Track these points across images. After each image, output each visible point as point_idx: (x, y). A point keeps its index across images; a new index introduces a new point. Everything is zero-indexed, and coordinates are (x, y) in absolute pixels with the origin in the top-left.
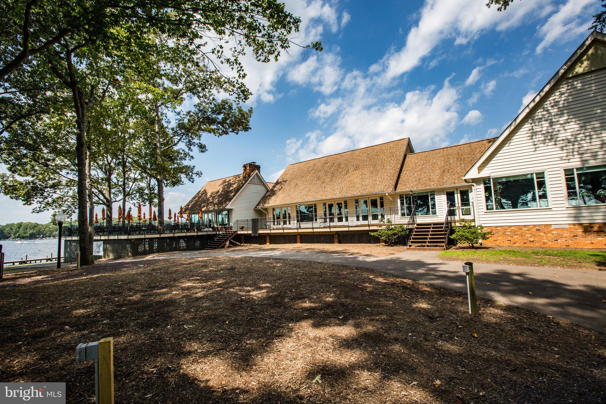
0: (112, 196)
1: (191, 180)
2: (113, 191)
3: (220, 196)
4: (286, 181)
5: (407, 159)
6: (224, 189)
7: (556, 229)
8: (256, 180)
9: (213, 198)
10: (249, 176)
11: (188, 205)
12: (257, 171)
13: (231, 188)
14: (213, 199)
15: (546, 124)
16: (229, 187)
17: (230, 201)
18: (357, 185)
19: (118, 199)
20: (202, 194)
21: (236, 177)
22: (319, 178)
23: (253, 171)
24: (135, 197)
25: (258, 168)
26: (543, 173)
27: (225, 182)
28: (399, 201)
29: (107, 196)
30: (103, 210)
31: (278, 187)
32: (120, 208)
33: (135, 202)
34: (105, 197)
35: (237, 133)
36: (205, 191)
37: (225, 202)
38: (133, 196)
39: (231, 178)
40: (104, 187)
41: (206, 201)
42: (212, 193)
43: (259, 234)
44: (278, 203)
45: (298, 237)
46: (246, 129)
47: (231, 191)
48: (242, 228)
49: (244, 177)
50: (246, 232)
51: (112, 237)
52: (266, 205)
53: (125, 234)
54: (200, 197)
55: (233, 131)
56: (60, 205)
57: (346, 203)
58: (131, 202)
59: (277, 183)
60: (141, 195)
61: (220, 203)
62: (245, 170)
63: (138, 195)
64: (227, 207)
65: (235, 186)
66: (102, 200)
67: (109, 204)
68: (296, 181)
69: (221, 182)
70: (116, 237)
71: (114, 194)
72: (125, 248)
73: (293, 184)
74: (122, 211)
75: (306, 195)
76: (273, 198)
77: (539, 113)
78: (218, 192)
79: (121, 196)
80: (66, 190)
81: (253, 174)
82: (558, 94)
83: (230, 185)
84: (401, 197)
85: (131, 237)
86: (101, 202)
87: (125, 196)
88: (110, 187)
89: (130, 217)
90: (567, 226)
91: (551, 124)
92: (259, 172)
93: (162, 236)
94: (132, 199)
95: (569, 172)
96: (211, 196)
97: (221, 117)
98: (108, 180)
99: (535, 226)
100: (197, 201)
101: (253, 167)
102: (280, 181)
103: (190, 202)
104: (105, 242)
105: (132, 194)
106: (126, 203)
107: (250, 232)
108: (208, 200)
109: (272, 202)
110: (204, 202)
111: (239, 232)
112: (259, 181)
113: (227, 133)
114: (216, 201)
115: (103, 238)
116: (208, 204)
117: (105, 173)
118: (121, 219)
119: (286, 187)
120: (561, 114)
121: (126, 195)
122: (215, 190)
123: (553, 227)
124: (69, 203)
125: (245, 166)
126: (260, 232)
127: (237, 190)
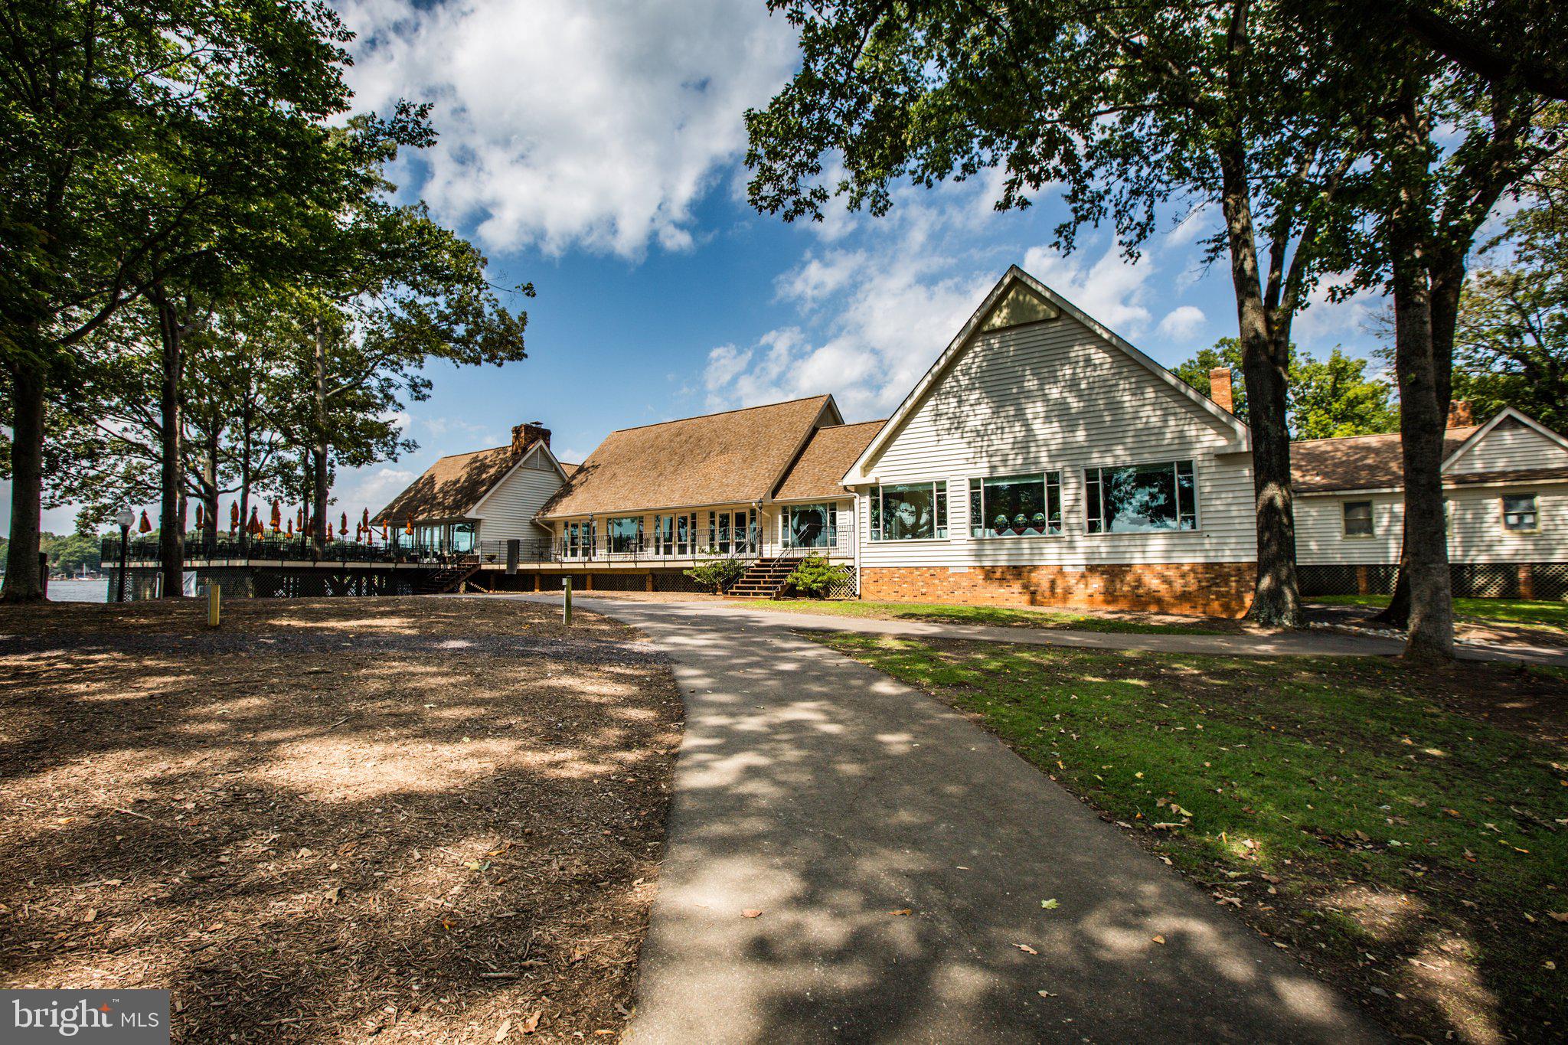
0: (218, 478)
1: (392, 456)
2: (221, 467)
3: (458, 491)
4: (596, 467)
5: (817, 438)
6: (470, 475)
7: (954, 574)
8: (539, 461)
9: (446, 494)
10: (525, 450)
11: (391, 507)
12: (541, 442)
13: (484, 476)
14: (444, 498)
15: (953, 402)
16: (480, 474)
17: (475, 503)
18: (714, 485)
19: (231, 486)
20: (424, 485)
21: (497, 451)
22: (656, 464)
23: (532, 441)
24: (274, 482)
25: (546, 435)
26: (944, 483)
27: (475, 460)
28: (780, 518)
29: (207, 479)
30: (199, 509)
31: (581, 477)
32: (235, 506)
33: (271, 494)
34: (201, 481)
35: (500, 365)
36: (432, 477)
37: (467, 504)
38: (266, 481)
39: (489, 453)
40: (201, 459)
41: (430, 502)
42: (446, 484)
43: (519, 571)
44: (570, 512)
45: (589, 579)
46: (518, 355)
47: (482, 483)
48: (491, 559)
49: (515, 453)
50: (496, 567)
51: (215, 563)
52: (549, 515)
53: (242, 557)
54: (419, 491)
55: (491, 359)
56: (97, 493)
57: (694, 516)
58: (262, 494)
59: (581, 469)
60: (287, 481)
61: (457, 506)
62: (516, 438)
63: (279, 479)
64: (468, 515)
65: (492, 471)
66: (195, 488)
67: (210, 497)
68: (615, 468)
69: (467, 460)
70: (225, 563)
71: (222, 473)
72: (242, 584)
73: (608, 475)
74: (239, 512)
75: (625, 498)
76: (566, 501)
77: (948, 383)
78: (458, 481)
79: (238, 481)
80: (112, 461)
81: (533, 448)
82: (971, 355)
83: (484, 468)
84: (785, 510)
85: (253, 563)
86: (192, 491)
87: (247, 481)
88: (214, 458)
89: (255, 526)
90: (966, 570)
91: (960, 402)
92: (548, 445)
93: (319, 564)
94: (265, 487)
95: (974, 483)
96: (441, 490)
97: (460, 330)
98: (212, 444)
99: (929, 568)
100: (411, 500)
101: (533, 435)
102: (587, 465)
103: (397, 501)
104: (202, 572)
105: (264, 477)
106: (250, 495)
107: (504, 567)
108: (435, 497)
109: (565, 509)
110: (426, 502)
111: (484, 567)
112: (545, 463)
113: (478, 363)
114: (450, 500)
115: (197, 564)
116: (432, 506)
117: (205, 429)
118: (237, 530)
119: (594, 479)
120: (971, 388)
121: (252, 477)
122: (453, 478)
123: (951, 571)
124: (118, 491)
125: (517, 431)
126: (522, 566)
127: (494, 481)
